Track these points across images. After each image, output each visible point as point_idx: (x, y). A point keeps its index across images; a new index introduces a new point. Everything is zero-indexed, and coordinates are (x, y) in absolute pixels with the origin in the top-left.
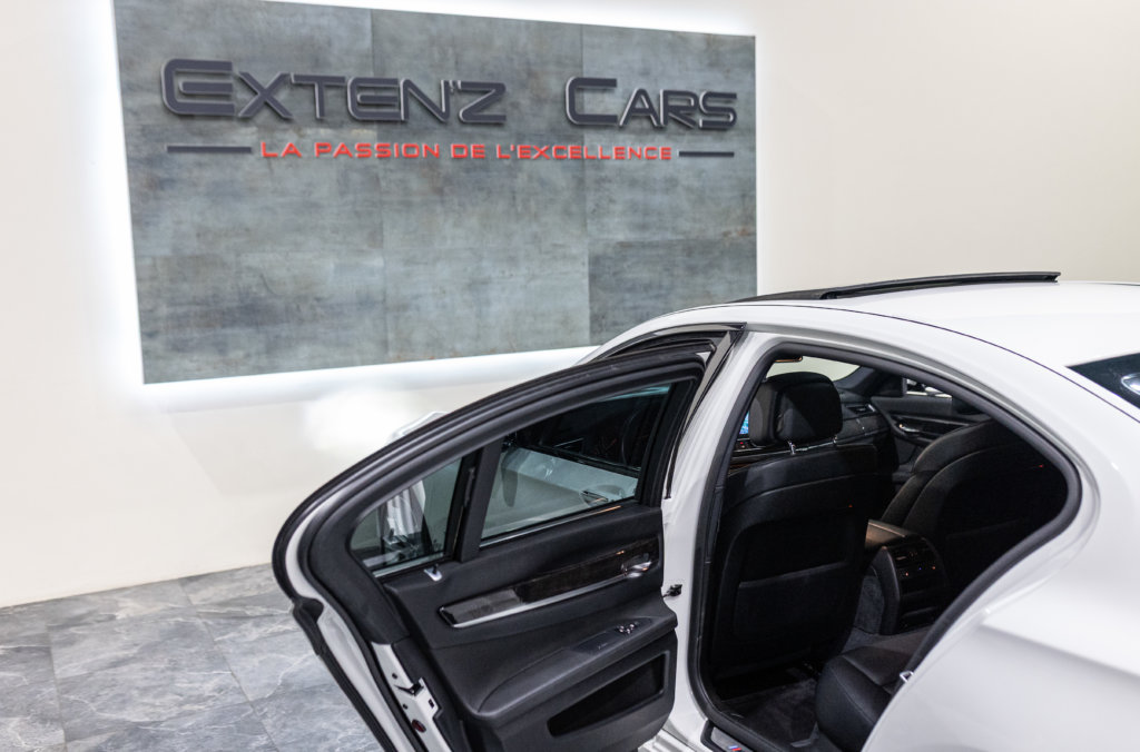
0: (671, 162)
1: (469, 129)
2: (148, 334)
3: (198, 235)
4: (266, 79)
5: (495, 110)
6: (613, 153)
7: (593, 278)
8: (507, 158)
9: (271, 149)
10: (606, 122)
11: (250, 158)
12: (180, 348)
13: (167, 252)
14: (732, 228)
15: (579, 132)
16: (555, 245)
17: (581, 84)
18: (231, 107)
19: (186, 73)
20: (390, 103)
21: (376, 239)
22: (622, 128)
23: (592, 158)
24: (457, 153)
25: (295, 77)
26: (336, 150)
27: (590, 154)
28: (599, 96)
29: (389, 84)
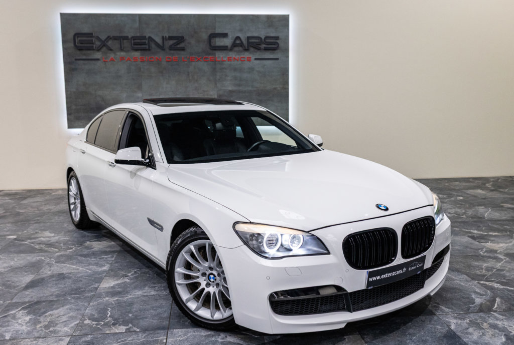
0: (251, 62)
1: (172, 52)
2: (69, 114)
3: (84, 85)
4: (103, 38)
5: (182, 45)
6: (226, 59)
8: (186, 61)
9: (106, 59)
10: (224, 48)
11: (99, 62)
12: (78, 119)
13: (74, 90)
14: (278, 86)
15: (214, 52)
16: (204, 91)
17: (213, 36)
18: (93, 47)
19: (80, 37)
20: (144, 44)
21: (140, 88)
22: (231, 50)
23: (219, 61)
24: (168, 60)
25: (113, 37)
26: (126, 59)
27: (218, 59)
28: (222, 39)
29: (144, 38)
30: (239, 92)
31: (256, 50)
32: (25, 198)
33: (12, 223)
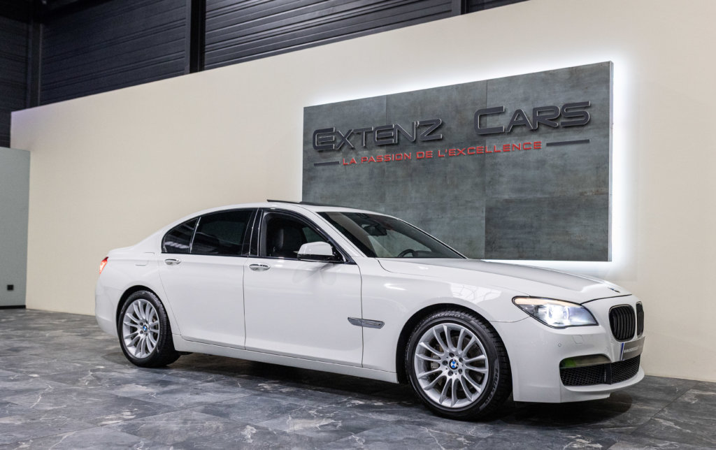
0: (540, 150)
1: (425, 145)
5: (438, 133)
6: (501, 149)
7: (488, 220)
8: (444, 156)
9: (346, 162)
11: (339, 166)
14: (587, 190)
15: (484, 139)
16: (467, 202)
21: (382, 200)
22: (508, 134)
23: (490, 153)
24: (419, 156)
26: (369, 160)
27: (488, 150)
28: (496, 117)
30: (521, 201)
31: (550, 130)
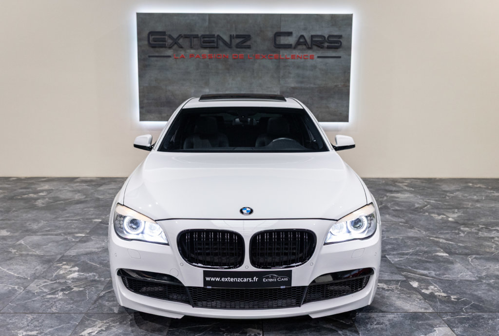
1: (239, 50)
2: (141, 107)
3: (156, 80)
4: (175, 36)
5: (248, 43)
6: (289, 57)
8: (251, 59)
9: (177, 56)
10: (288, 47)
11: (171, 59)
12: (149, 112)
13: (147, 85)
15: (278, 50)
16: (268, 88)
17: (278, 34)
18: (165, 44)
19: (154, 35)
20: (213, 42)
21: (207, 84)
22: (295, 48)
23: (283, 59)
24: (235, 57)
25: (185, 35)
26: (195, 57)
27: (282, 57)
28: (286, 38)
29: (213, 36)
30: (301, 88)
31: (319, 49)
32: (101, 185)
33: (95, 207)
